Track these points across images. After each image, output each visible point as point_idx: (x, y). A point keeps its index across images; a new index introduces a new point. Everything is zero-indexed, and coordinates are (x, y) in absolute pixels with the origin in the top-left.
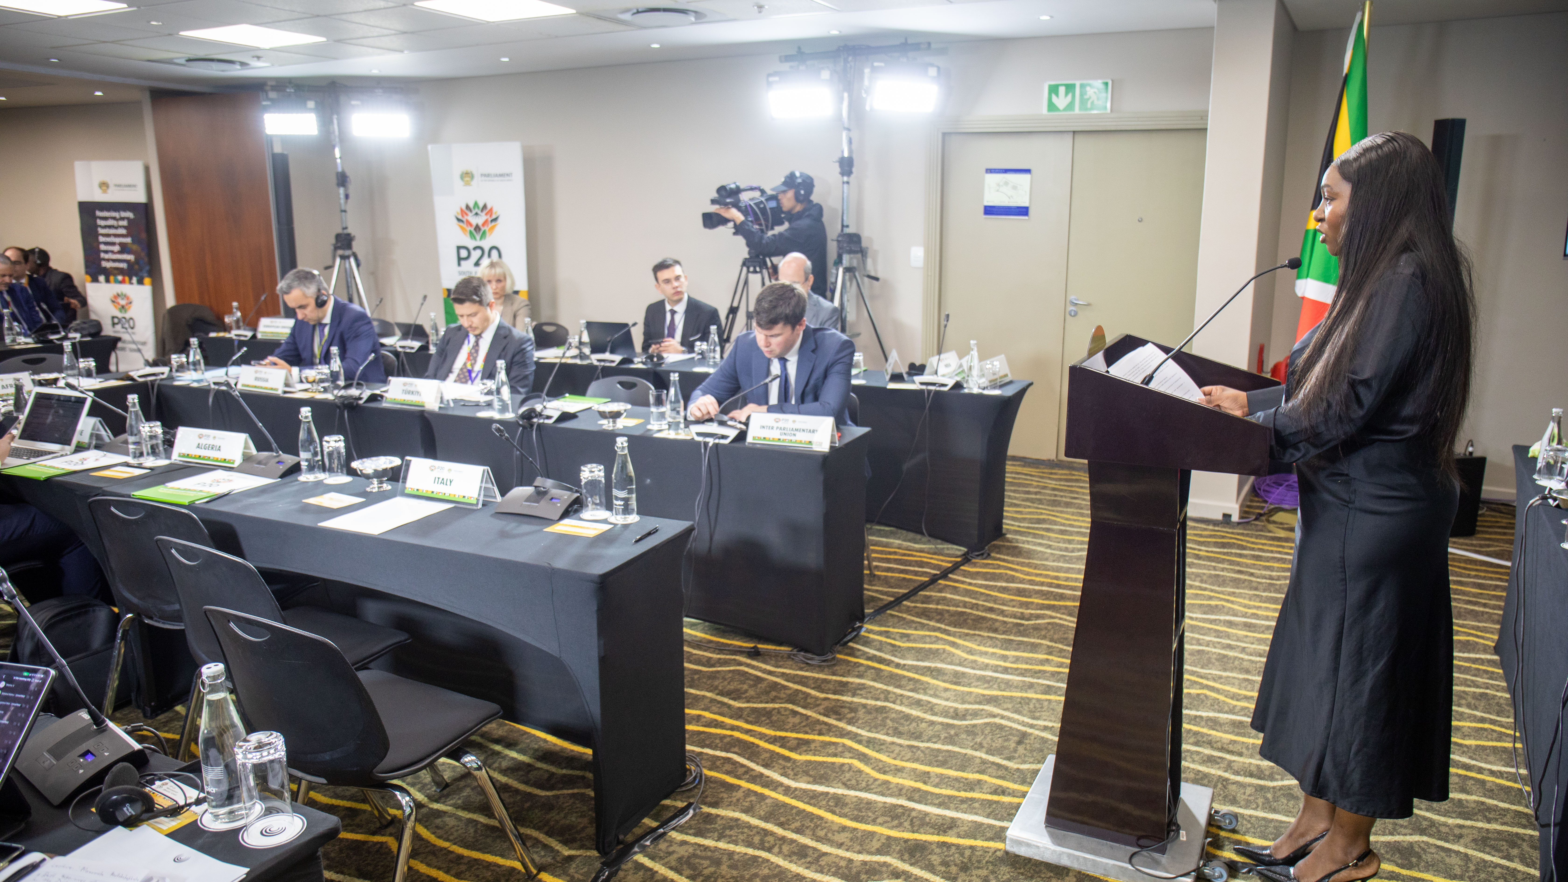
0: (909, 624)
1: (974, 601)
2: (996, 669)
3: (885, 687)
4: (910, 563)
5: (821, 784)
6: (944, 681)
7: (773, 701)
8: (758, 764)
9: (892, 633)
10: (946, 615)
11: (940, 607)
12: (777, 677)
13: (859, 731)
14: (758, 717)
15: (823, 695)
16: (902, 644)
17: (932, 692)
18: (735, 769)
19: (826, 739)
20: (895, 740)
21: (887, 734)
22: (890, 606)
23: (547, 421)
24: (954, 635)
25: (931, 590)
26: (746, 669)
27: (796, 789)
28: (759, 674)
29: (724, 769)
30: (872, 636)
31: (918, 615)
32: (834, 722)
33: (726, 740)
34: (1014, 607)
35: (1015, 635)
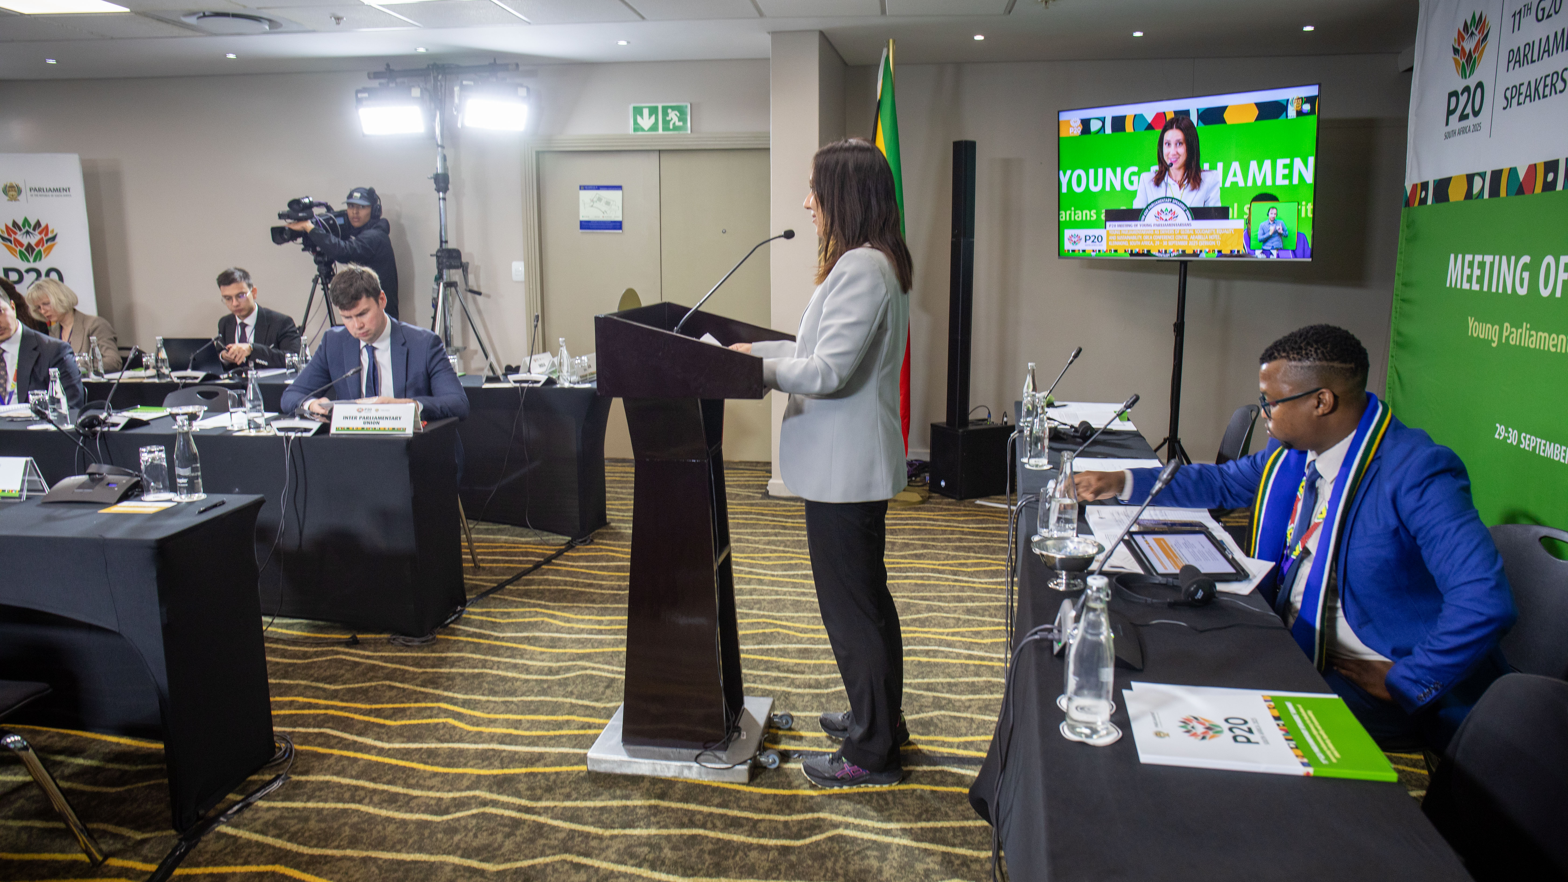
0: (510, 604)
1: (575, 580)
2: (591, 632)
3: (483, 657)
4: (515, 554)
5: (414, 742)
6: (541, 646)
7: (370, 680)
8: (351, 734)
9: (493, 613)
10: (547, 594)
11: (541, 587)
12: (376, 660)
13: (456, 695)
14: (353, 695)
15: (421, 670)
16: (502, 621)
17: (528, 656)
18: (327, 741)
19: (423, 705)
20: (491, 698)
21: (483, 695)
22: (493, 590)
23: (112, 429)
24: (553, 608)
25: (534, 575)
26: (344, 657)
27: (389, 749)
28: (357, 659)
29: (316, 742)
30: (473, 617)
31: (520, 596)
32: (431, 691)
33: (319, 719)
34: (612, 581)
35: (611, 603)
